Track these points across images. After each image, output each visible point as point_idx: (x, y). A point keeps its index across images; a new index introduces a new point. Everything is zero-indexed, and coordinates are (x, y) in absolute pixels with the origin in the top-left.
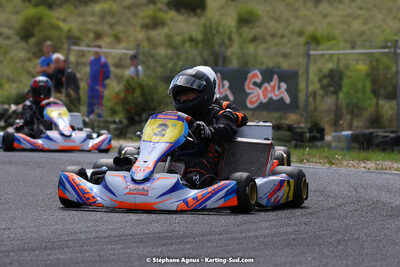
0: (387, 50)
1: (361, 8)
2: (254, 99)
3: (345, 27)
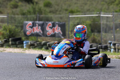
0: (97, 15)
1: (88, 1)
2: (49, 33)
3: (82, 7)
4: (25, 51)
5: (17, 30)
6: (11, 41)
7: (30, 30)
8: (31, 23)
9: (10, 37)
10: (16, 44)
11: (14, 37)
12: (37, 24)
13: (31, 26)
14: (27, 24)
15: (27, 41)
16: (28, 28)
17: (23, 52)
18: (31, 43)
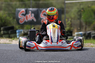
4: (12, 41)
5: (8, 18)
6: (3, 30)
7: (23, 18)
8: (23, 10)
9: (2, 26)
10: (8, 34)
11: (6, 26)
12: (30, 12)
13: (24, 13)
14: (19, 11)
15: (21, 30)
16: (21, 15)
17: (10, 42)
18: (24, 32)
